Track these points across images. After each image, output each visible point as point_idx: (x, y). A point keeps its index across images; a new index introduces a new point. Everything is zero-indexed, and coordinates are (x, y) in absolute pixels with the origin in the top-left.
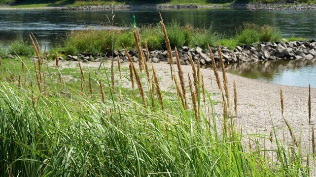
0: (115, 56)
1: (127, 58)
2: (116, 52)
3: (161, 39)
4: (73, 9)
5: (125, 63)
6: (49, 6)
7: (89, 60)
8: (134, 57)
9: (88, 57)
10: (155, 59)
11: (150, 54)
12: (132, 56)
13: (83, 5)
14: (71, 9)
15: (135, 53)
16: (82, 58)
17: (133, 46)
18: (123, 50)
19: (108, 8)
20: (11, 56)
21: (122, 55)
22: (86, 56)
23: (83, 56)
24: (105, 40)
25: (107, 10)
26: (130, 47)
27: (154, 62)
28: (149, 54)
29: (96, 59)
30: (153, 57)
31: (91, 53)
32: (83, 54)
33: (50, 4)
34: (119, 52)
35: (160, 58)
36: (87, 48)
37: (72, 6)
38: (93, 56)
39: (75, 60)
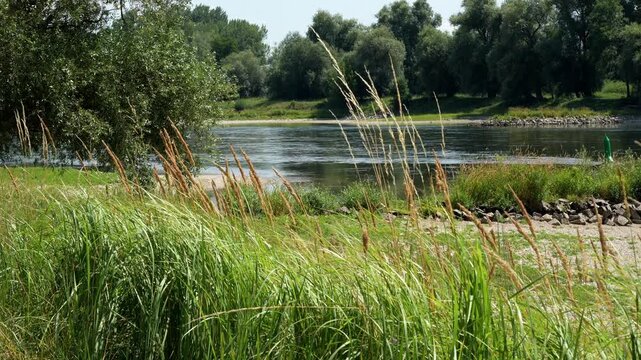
0: (543, 212)
1: (567, 216)
2: (545, 205)
3: (634, 181)
4: (505, 125)
5: (562, 225)
6: (458, 118)
7: (493, 219)
8: (580, 215)
9: (491, 214)
10: (621, 219)
11: (613, 209)
12: (577, 212)
13: (525, 117)
14: (500, 124)
15: (582, 206)
16: (480, 216)
17: (580, 195)
18: (560, 202)
19: (575, 123)
20: (345, 209)
21: (558, 211)
22: (487, 211)
23: (481, 211)
24: (524, 180)
25: (572, 126)
26: (574, 196)
27: (620, 225)
28: (609, 208)
29: (506, 217)
30: (617, 215)
31: (497, 206)
32: (482, 208)
33: (461, 114)
34: (553, 205)
35: (631, 218)
36: (491, 197)
37: (503, 119)
38: (501, 212)
39: (466, 219)
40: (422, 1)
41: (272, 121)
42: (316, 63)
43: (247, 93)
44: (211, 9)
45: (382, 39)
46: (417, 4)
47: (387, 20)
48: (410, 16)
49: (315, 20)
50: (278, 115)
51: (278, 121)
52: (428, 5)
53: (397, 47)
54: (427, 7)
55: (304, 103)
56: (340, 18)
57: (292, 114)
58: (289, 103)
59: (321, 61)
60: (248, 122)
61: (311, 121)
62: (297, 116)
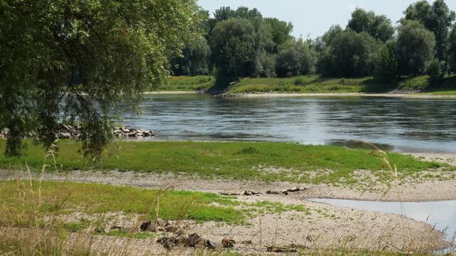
40: (440, 1)
41: (331, 94)
42: (359, 49)
43: (298, 72)
44: (249, 10)
45: (418, 30)
46: (436, 4)
47: (412, 15)
48: (431, 13)
49: (353, 15)
50: (336, 89)
51: (336, 94)
52: (445, 4)
53: (429, 37)
54: (444, 6)
55: (351, 80)
56: (373, 14)
57: (346, 89)
58: (340, 80)
59: (363, 48)
60: (313, 94)
61: (362, 94)
62: (349, 90)
